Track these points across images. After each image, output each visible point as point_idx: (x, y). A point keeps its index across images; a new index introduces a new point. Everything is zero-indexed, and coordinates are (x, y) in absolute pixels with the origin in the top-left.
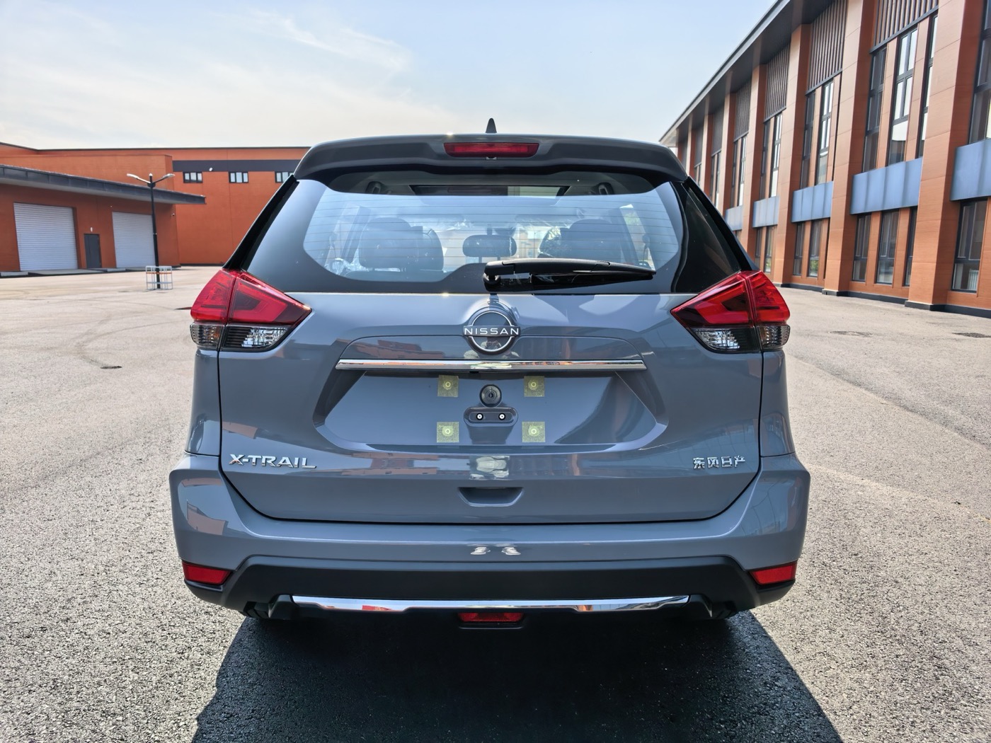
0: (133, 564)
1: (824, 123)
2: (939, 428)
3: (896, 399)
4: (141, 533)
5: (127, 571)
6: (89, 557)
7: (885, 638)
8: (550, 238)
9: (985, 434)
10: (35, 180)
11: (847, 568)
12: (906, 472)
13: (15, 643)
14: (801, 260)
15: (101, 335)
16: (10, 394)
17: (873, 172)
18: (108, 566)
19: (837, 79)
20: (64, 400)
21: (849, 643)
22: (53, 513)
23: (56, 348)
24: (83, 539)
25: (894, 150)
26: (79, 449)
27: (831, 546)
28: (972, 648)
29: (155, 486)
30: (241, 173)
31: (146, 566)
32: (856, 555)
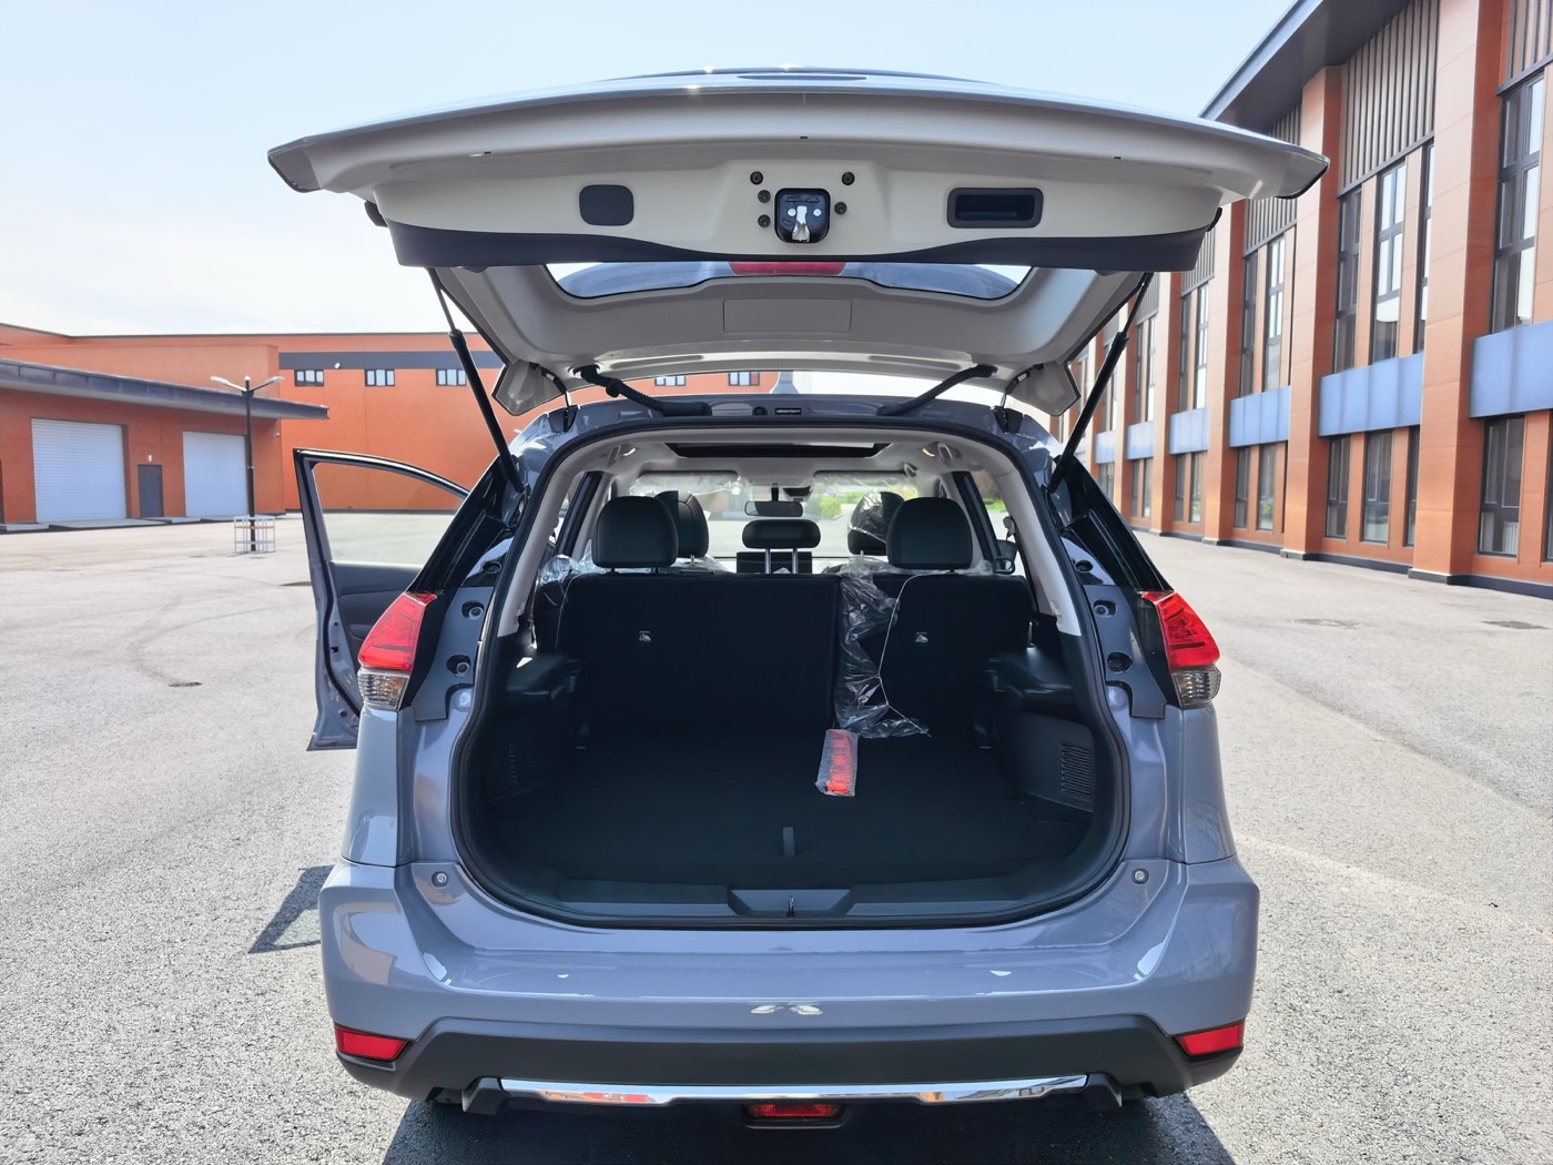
0: (234, 1012)
1: (1273, 299)
2: (1464, 780)
3: (1396, 733)
4: (244, 961)
5: (226, 1024)
6: (167, 1002)
7: (1385, 1128)
8: (866, 507)
9: (1533, 790)
10: (67, 383)
11: (1327, 1014)
12: (1414, 855)
13: (59, 1144)
14: (1246, 503)
15: (169, 630)
16: (31, 730)
17: (1350, 373)
18: (197, 1015)
19: (1290, 234)
20: (115, 740)
21: (1332, 1136)
22: (107, 928)
23: (98, 652)
24: (156, 972)
25: (1381, 336)
26: (141, 821)
27: (1302, 977)
28: (1518, 1144)
29: (262, 883)
30: (383, 372)
31: (254, 1017)
32: (1339, 992)
